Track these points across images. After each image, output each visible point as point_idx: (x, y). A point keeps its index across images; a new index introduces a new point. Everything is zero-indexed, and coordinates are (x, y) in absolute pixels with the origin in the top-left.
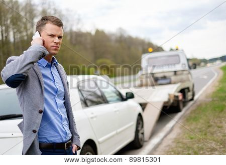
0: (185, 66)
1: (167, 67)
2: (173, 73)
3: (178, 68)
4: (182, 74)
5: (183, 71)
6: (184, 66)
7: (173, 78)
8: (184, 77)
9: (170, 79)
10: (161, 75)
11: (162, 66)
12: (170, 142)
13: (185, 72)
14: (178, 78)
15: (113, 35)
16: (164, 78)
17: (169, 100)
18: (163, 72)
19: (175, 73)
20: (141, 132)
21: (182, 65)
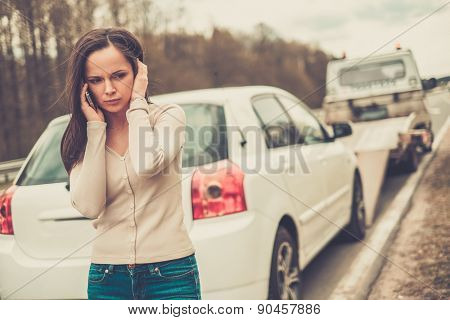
0: (416, 83)
1: (380, 85)
2: (391, 98)
3: (402, 86)
4: (409, 99)
5: (412, 92)
6: (413, 82)
7: (392, 108)
8: (414, 104)
9: (386, 109)
10: (368, 102)
11: (369, 84)
12: (417, 227)
13: (416, 95)
14: (403, 106)
15: (246, 38)
16: (374, 107)
17: (400, 145)
18: (372, 97)
19: (396, 97)
20: (361, 206)
21: (410, 80)
